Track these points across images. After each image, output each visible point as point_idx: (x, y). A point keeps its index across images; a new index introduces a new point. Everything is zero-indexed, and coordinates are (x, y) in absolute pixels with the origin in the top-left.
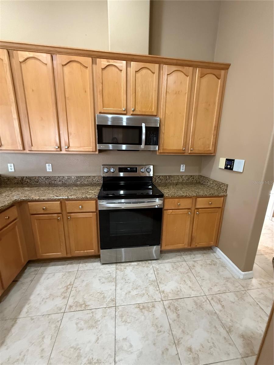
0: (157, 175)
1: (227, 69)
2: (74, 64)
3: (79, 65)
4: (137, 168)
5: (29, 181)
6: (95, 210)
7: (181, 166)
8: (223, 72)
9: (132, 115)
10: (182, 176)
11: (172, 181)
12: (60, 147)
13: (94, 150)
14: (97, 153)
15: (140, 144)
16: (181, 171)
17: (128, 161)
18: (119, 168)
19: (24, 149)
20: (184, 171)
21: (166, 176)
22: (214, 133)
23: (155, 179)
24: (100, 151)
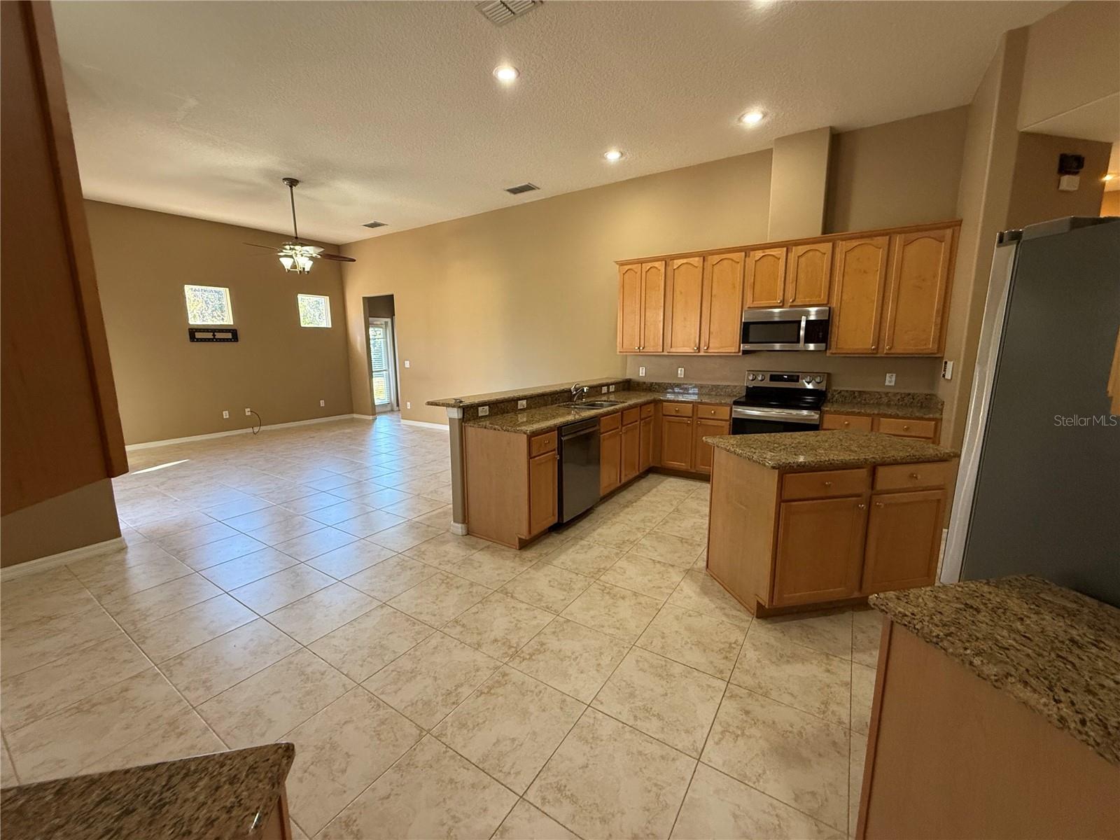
0: (836, 389)
1: (960, 225)
2: (725, 261)
3: (730, 261)
4: (798, 376)
5: (657, 387)
6: (728, 418)
7: (887, 378)
8: (949, 232)
9: (791, 306)
10: (887, 394)
11: (865, 400)
12: (699, 348)
13: (737, 351)
14: (741, 354)
15: (798, 342)
16: (886, 384)
17: (785, 366)
18: (771, 376)
19: (663, 351)
20: (893, 384)
21: (854, 392)
22: (936, 322)
23: (832, 394)
24: (745, 352)
